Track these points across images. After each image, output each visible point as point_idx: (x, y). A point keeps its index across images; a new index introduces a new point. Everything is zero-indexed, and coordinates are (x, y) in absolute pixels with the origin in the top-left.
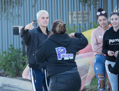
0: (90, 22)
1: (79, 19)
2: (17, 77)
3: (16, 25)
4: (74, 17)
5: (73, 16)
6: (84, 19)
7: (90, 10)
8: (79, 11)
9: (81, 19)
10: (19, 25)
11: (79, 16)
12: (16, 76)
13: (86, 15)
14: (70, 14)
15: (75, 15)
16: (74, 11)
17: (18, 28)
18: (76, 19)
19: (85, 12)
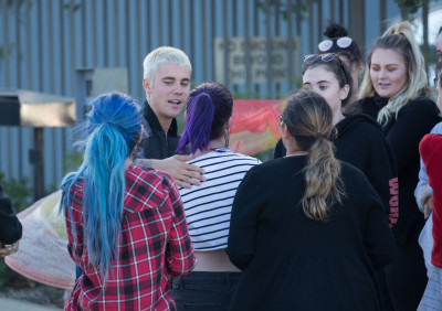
1: (255, 67)
2: (11, 291)
3: (7, 85)
4: (237, 60)
5: (233, 55)
6: (276, 67)
7: (299, 33)
8: (256, 33)
9: (263, 67)
10: (19, 86)
11: (255, 53)
12: (5, 285)
13: (283, 53)
14: (221, 46)
15: (238, 52)
16: (235, 34)
17: (16, 98)
18: (241, 68)
19: (276, 39)
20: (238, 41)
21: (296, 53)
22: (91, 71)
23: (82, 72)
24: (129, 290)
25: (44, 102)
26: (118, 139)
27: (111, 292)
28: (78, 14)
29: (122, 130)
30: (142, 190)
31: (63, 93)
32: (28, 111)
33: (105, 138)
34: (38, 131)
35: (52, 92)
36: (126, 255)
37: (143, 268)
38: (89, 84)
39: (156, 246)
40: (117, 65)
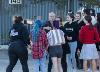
0: (64, 18)
3: (25, 18)
4: (56, 15)
6: (62, 16)
7: (65, 11)
8: (59, 11)
10: (26, 18)
11: (59, 14)
13: (63, 14)
15: (57, 14)
16: (56, 11)
17: (26, 20)
19: (62, 12)
20: (57, 12)
21: (64, 14)
22: (36, 16)
23: (35, 17)
24: (38, 46)
25: (30, 21)
26: (38, 26)
27: (36, 46)
28: (35, 9)
29: (39, 25)
30: (41, 33)
31: (32, 19)
32: (27, 22)
33: (37, 26)
34: (29, 24)
35: (31, 19)
36: (38, 42)
37: (40, 43)
38: (36, 18)
39: (42, 41)
40: (40, 15)
